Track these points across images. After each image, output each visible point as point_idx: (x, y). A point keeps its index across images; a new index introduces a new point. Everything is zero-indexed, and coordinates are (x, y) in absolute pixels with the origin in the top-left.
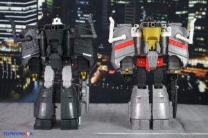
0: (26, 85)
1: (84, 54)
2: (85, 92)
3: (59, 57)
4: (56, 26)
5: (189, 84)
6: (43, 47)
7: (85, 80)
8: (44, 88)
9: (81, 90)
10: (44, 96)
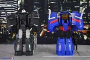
0: (13, 37)
1: (35, 25)
2: (35, 40)
3: (25, 26)
4: (24, 13)
5: (80, 36)
6: (18, 22)
7: (35, 35)
8: (19, 38)
9: (33, 39)
10: (19, 42)
